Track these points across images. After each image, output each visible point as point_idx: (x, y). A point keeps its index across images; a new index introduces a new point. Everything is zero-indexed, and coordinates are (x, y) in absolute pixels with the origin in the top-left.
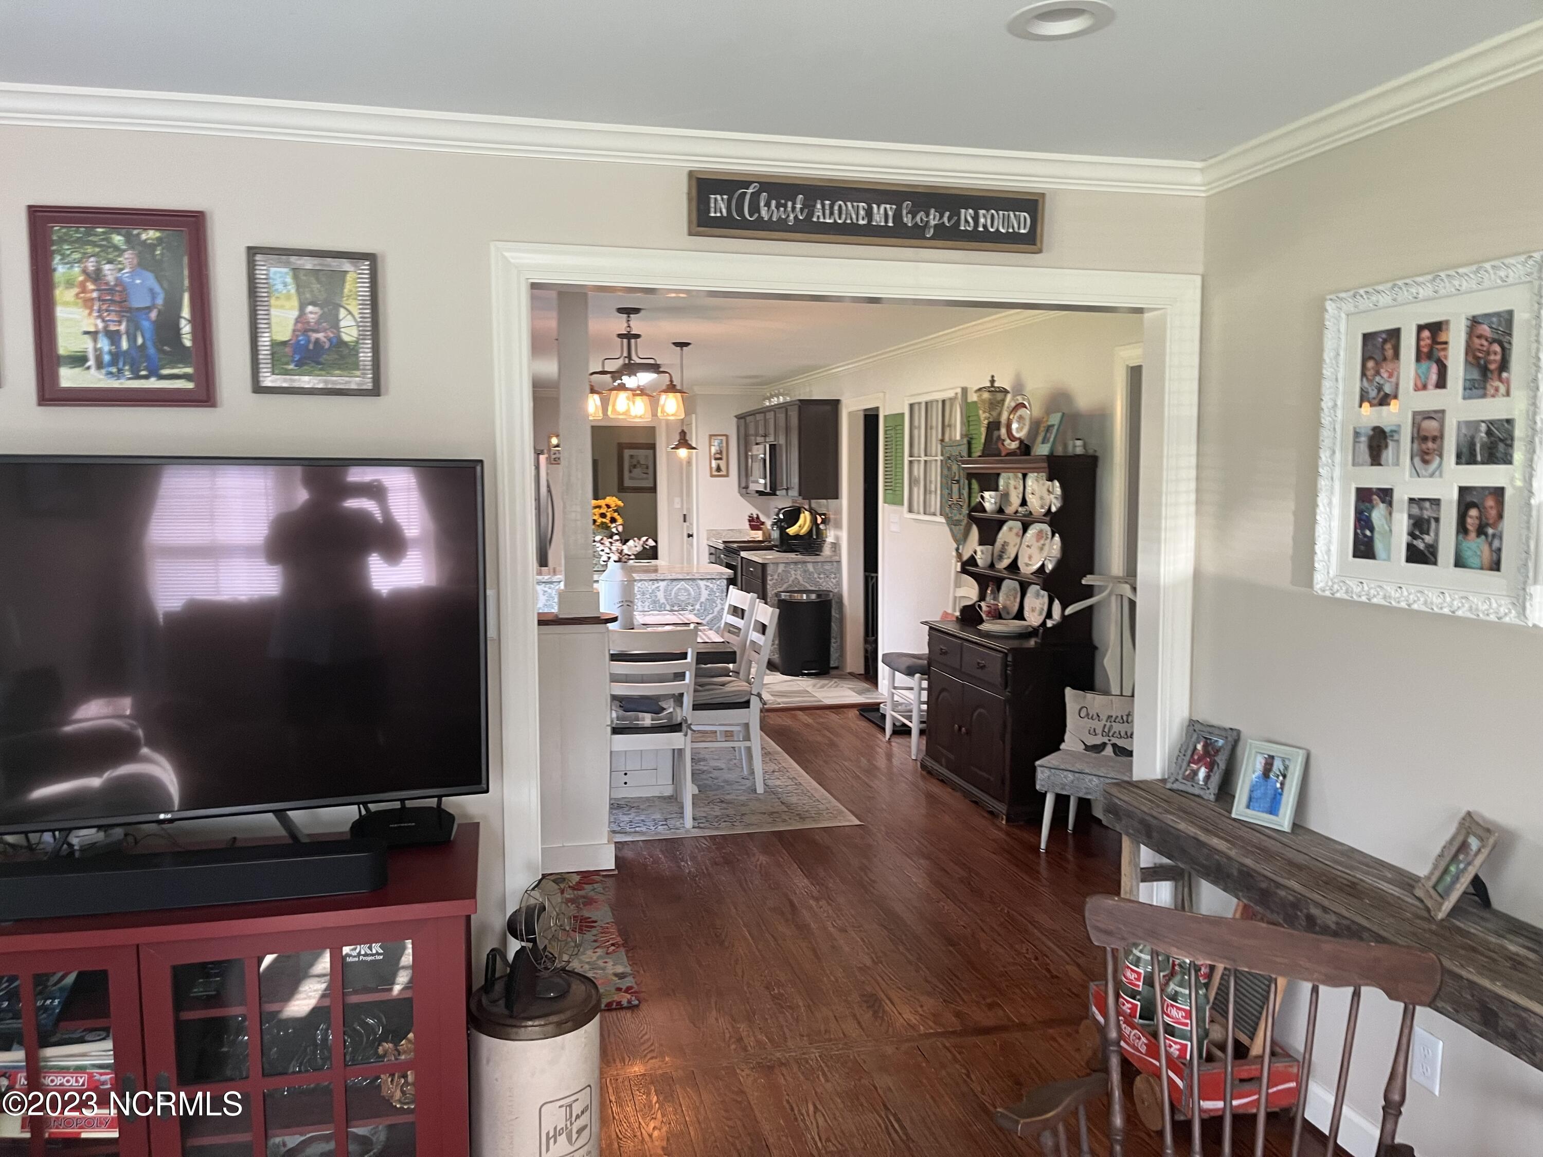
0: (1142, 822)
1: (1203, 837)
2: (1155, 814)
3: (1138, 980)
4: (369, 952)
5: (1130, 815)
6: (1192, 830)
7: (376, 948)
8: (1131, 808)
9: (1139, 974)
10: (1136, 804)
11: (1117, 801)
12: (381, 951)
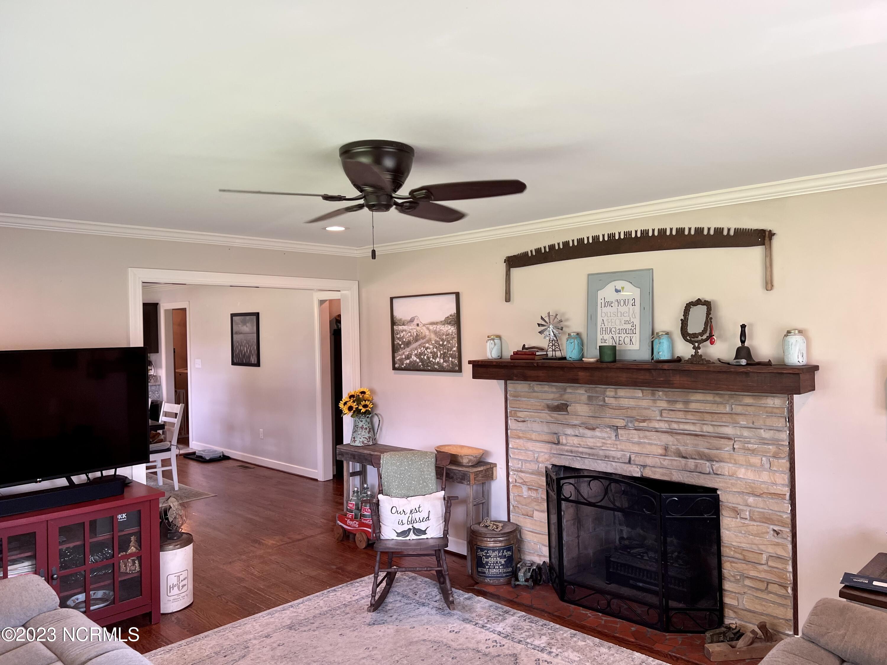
0: (351, 455)
1: (372, 453)
2: (356, 450)
3: (353, 506)
4: (121, 518)
5: (347, 453)
6: (368, 452)
7: (124, 516)
8: (347, 451)
9: (353, 504)
10: (349, 449)
11: (342, 450)
12: (126, 517)
